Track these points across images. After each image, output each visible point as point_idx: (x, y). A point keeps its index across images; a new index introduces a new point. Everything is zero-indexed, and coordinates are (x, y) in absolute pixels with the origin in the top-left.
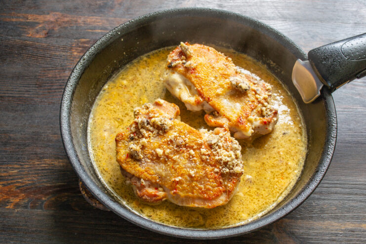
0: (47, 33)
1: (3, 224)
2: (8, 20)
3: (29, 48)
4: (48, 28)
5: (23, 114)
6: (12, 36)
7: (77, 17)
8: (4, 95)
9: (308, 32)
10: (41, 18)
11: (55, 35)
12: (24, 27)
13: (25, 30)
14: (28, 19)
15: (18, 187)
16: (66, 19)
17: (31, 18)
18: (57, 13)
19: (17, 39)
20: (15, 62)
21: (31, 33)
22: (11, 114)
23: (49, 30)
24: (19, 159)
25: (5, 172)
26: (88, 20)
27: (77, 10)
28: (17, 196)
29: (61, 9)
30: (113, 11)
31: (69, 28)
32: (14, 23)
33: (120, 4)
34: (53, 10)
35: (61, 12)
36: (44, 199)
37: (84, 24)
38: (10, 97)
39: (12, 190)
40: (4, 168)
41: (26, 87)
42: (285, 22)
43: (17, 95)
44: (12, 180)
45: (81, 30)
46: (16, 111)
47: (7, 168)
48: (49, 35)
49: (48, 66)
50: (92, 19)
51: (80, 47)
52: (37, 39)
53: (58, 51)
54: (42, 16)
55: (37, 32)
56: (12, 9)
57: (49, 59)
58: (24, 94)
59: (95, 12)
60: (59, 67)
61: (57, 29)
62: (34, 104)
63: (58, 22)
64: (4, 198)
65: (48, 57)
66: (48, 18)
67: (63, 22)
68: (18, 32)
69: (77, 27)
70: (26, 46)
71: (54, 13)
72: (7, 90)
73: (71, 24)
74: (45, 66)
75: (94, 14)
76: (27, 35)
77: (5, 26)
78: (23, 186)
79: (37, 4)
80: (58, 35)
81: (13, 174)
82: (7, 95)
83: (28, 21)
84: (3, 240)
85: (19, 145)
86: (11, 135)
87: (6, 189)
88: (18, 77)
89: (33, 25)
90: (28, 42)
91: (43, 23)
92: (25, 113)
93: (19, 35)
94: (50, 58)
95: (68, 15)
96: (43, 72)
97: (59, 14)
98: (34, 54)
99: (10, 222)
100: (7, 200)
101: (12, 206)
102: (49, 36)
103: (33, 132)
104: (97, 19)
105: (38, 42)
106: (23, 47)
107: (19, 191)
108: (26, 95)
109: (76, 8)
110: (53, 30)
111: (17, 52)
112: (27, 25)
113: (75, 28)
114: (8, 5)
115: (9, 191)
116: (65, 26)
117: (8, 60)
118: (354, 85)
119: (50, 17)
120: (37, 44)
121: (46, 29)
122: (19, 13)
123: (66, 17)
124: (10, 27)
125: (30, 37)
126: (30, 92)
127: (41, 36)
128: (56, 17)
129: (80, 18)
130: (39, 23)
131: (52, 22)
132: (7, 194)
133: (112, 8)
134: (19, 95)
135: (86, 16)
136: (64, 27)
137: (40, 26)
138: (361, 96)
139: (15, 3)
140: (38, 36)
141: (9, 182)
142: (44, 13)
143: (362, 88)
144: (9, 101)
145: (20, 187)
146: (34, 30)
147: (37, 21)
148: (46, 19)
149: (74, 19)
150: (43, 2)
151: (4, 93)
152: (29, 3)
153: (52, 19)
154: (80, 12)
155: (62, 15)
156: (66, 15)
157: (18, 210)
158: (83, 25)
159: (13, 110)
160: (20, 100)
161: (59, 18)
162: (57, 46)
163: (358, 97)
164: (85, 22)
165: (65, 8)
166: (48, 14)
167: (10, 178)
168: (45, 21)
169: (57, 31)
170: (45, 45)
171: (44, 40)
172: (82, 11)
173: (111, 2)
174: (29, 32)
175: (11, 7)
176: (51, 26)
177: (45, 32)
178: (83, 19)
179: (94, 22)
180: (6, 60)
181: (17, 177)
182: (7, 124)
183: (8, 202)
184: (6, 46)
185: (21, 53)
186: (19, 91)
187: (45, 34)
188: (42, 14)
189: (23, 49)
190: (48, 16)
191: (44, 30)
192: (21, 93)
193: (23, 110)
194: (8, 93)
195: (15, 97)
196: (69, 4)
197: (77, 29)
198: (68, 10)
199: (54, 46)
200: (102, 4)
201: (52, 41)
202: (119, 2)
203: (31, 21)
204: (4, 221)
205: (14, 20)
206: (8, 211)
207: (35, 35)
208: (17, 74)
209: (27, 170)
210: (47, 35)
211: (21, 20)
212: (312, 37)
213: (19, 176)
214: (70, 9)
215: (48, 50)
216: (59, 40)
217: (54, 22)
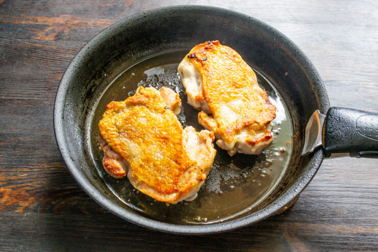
0: (57, 36)
1: (12, 228)
2: (17, 22)
3: (38, 50)
5: (33, 117)
7: (86, 20)
8: (13, 98)
9: (319, 34)
10: (50, 21)
11: (65, 38)
12: (33, 29)
13: (34, 32)
14: (37, 21)
15: (27, 191)
16: (76, 22)
17: (40, 21)
18: (67, 16)
19: (26, 42)
20: (24, 65)
21: (41, 35)
22: (21, 118)
23: (59, 32)
24: (28, 162)
25: (15, 175)
26: (98, 22)
27: (87, 13)
28: (26, 200)
29: (70, 12)
30: (123, 13)
31: (79, 30)
33: (130, 7)
34: (63, 13)
35: (71, 14)
36: (53, 203)
37: (94, 26)
38: (19, 100)
39: (22, 194)
40: (13, 172)
41: (35, 90)
42: (296, 24)
44: (21, 183)
45: (91, 33)
46: (25, 114)
47: (16, 172)
48: (59, 37)
49: (57, 69)
50: (102, 21)
52: (47, 42)
53: (68, 54)
54: (51, 18)
55: (47, 35)
57: (59, 62)
58: (33, 97)
59: (104, 15)
61: (67, 31)
62: (43, 107)
63: (68, 25)
64: (13, 202)
65: (57, 60)
66: (58, 21)
67: (73, 24)
68: (28, 35)
69: (87, 29)
71: (64, 16)
72: (17, 93)
73: (81, 26)
74: (55, 68)
76: (37, 38)
78: (33, 190)
79: (47, 6)
80: (68, 38)
81: (23, 178)
82: (16, 98)
83: (38, 23)
84: (13, 244)
85: (28, 148)
86: (21, 138)
87: (16, 192)
88: (27, 79)
89: (42, 27)
90: (37, 45)
91: (53, 25)
94: (59, 60)
95: (78, 18)
97: (69, 17)
98: (44, 57)
100: (16, 204)
101: (21, 210)
103: (43, 135)
104: (107, 22)
106: (33, 50)
107: (28, 195)
108: (35, 99)
109: (86, 11)
110: (63, 32)
111: (26, 55)
113: (84, 30)
114: (17, 7)
115: (19, 195)
116: (75, 28)
117: (18, 63)
118: (366, 88)
119: (60, 20)
120: (47, 46)
121: (55, 32)
125: (40, 40)
126: (40, 94)
127: (51, 39)
128: (66, 20)
129: (90, 20)
130: (48, 26)
131: (62, 25)
132: (16, 198)
133: (122, 11)
135: (96, 19)
136: (74, 30)
137: (50, 28)
138: (373, 99)
139: (25, 6)
140: (47, 39)
141: (19, 186)
142: (54, 15)
144: (18, 104)
145: (30, 190)
146: (43, 33)
147: (46, 23)
148: (56, 22)
149: (83, 22)
150: (53, 4)
151: (14, 96)
152: (39, 6)
153: (62, 22)
154: (89, 14)
155: (72, 18)
156: (75, 18)
157: (28, 214)
158: (93, 28)
159: (22, 113)
160: (29, 104)
161: (68, 21)
162: (67, 48)
164: (95, 24)
165: (75, 11)
166: (58, 16)
167: (19, 182)
168: (55, 24)
169: (67, 34)
170: (55, 48)
171: (54, 42)
172: (92, 14)
173: (121, 5)
174: (39, 35)
175: (21, 10)
176: (61, 28)
177: (55, 34)
178: (93, 21)
179: (104, 24)
180: (15, 63)
181: (26, 181)
182: (16, 127)
183: (17, 206)
185: (30, 56)
187: (55, 37)
189: (32, 52)
190: (58, 19)
191: (53, 32)
192: (30, 96)
193: (32, 113)
194: (17, 96)
195: (24, 100)
196: (79, 6)
197: (87, 32)
198: (77, 12)
199: (63, 49)
200: (112, 6)
201: (62, 44)
202: (129, 5)
203: (40, 23)
204: (14, 225)
207: (45, 38)
208: (26, 76)
209: (37, 173)
210: (57, 38)
213: (29, 180)
214: (80, 11)
215: (57, 52)
216: (69, 42)
217: (64, 24)
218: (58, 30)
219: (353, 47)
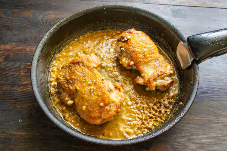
0: (5, 58)
7: (26, 47)
10: (2, 47)
11: (10, 60)
16: (19, 48)
18: (14, 43)
23: (7, 56)
27: (27, 42)
29: (16, 41)
31: (20, 54)
34: (11, 41)
35: (16, 42)
37: (30, 52)
45: (28, 56)
48: (6, 59)
49: (3, 82)
51: (26, 69)
53: (11, 71)
54: (3, 45)
57: (5, 77)
60: (11, 83)
61: (12, 55)
63: (13, 50)
65: (4, 76)
66: (7, 47)
67: (17, 50)
69: (25, 54)
71: (11, 43)
73: (22, 52)
80: (12, 60)
91: (3, 50)
94: (5, 76)
95: (20, 45)
102: (6, 61)
109: (26, 40)
110: (9, 56)
113: (24, 55)
116: (17, 53)
119: (8, 47)
121: (4, 55)
123: (19, 46)
127: (1, 60)
128: (12, 46)
129: (28, 47)
130: (0, 51)
131: (9, 50)
135: (32, 46)
136: (17, 54)
137: (1, 53)
142: (5, 43)
148: (6, 48)
149: (23, 48)
150: (5, 35)
153: (9, 48)
154: (28, 42)
155: (16, 45)
156: (19, 45)
158: (29, 53)
161: (14, 47)
162: (11, 67)
165: (19, 40)
166: (7, 44)
168: (5, 49)
169: (12, 57)
170: (3, 67)
171: (3, 63)
172: (30, 43)
176: (8, 53)
177: (4, 57)
178: (30, 48)
190: (7, 45)
191: (3, 55)
196: (22, 37)
197: (25, 56)
198: (20, 41)
199: (8, 68)
201: (8, 64)
214: (22, 40)
215: (4, 70)
216: (13, 63)
217: (11, 50)
218: (6, 53)
219: (202, 70)
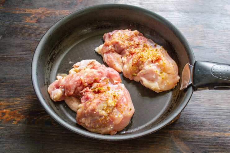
0: (37, 20)
1: (10, 133)
2: (14, 12)
3: (26, 29)
4: (38, 17)
5: (23, 68)
6: (16, 22)
7: (55, 11)
8: (11, 57)
9: (193, 19)
10: (33, 11)
11: (42, 21)
12: (23, 16)
13: (24, 18)
14: (26, 12)
15: (19, 112)
16: (49, 12)
17: (28, 11)
18: (44, 8)
19: (19, 24)
20: (18, 37)
21: (28, 19)
22: (16, 68)
23: (38, 18)
24: (20, 94)
25: (12, 102)
26: (62, 12)
27: (55, 6)
28: (19, 117)
29: (45, 6)
30: (77, 7)
31: (51, 17)
32: (18, 14)
33: (81, 3)
34: (41, 7)
35: (46, 7)
36: (35, 118)
37: (59, 14)
38: (15, 58)
39: (16, 113)
40: (11, 100)
41: (24, 52)
42: (179, 13)
43: (19, 57)
44: (16, 107)
45: (58, 18)
46: (18, 66)
47: (13, 100)
49: (37, 39)
50: (64, 11)
52: (31, 24)
53: (44, 30)
55: (31, 19)
56: (16, 6)
58: (23, 56)
59: (66, 8)
61: (43, 17)
62: (29, 62)
63: (44, 14)
64: (11, 118)
65: (38, 34)
66: (38, 11)
67: (47, 13)
68: (20, 20)
69: (55, 16)
70: (25, 27)
71: (41, 8)
72: (13, 54)
73: (52, 14)
74: (36, 39)
75: (65, 9)
76: (25, 21)
77: (12, 16)
78: (23, 111)
79: (31, 3)
80: (44, 21)
81: (17, 104)
82: (13, 57)
83: (26, 13)
84: (11, 143)
85: (20, 86)
86: (16, 81)
87: (13, 112)
88: (20, 46)
89: (29, 15)
90: (26, 25)
91: (35, 14)
92: (24, 67)
93: (20, 21)
95: (50, 9)
96: (34, 43)
97: (44, 9)
98: (30, 33)
99: (14, 132)
100: (13, 119)
101: (16, 123)
102: (38, 22)
103: (29, 79)
104: (67, 11)
105: (32, 25)
106: (23, 28)
107: (20, 114)
108: (24, 57)
109: (55, 5)
110: (41, 18)
111: (19, 31)
112: (25, 15)
113: (54, 17)
114: (14, 3)
115: (14, 114)
117: (14, 36)
118: (221, 51)
119: (39, 11)
120: (31, 26)
121: (36, 18)
122: (20, 8)
123: (49, 10)
124: (15, 16)
125: (27, 22)
126: (27, 55)
127: (34, 22)
128: (43, 10)
130: (32, 14)
131: (40, 14)
132: (13, 115)
133: (76, 5)
134: (20, 57)
135: (61, 10)
136: (47, 16)
137: (33, 16)
138: (225, 57)
139: (18, 2)
140: (31, 22)
141: (14, 108)
143: (225, 52)
144: (14, 60)
145: (21, 111)
146: (29, 18)
147: (31, 13)
148: (37, 12)
149: (53, 12)
150: (35, 2)
151: (11, 56)
152: (27, 2)
153: (40, 12)
154: (57, 7)
155: (46, 9)
157: (20, 125)
159: (16, 65)
160: (21, 60)
161: (44, 11)
162: (43, 27)
163: (223, 58)
164: (60, 13)
165: (48, 5)
166: (38, 8)
167: (15, 106)
168: (36, 13)
169: (43, 19)
170: (36, 27)
171: (36, 24)
172: (58, 7)
173: (75, 2)
174: (27, 19)
175: (16, 5)
176: (40, 16)
177: (36, 19)
178: (58, 11)
179: (65, 13)
180: (12, 36)
181: (19, 105)
182: (13, 74)
183: (14, 120)
184: (13, 28)
185: (21, 32)
186: (20, 54)
187: (36, 21)
188: (34, 9)
189: (23, 29)
190: (38, 10)
191: (35, 18)
192: (21, 55)
193: (23, 66)
194: (14, 56)
195: (18, 58)
196: (50, 3)
197: (55, 18)
198: (50, 6)
199: (41, 28)
200: (70, 3)
201: (40, 25)
202: (80, 2)
203: (27, 12)
204: (11, 132)
205: (18, 12)
206: (13, 126)
207: (30, 21)
208: (19, 44)
209: (25, 101)
210: (37, 21)
211: (22, 12)
212: (196, 22)
213: (20, 105)
214: (51, 5)
215: (38, 30)
216: (45, 24)
217: (42, 13)
218: (38, 16)
219: (213, 27)
